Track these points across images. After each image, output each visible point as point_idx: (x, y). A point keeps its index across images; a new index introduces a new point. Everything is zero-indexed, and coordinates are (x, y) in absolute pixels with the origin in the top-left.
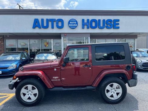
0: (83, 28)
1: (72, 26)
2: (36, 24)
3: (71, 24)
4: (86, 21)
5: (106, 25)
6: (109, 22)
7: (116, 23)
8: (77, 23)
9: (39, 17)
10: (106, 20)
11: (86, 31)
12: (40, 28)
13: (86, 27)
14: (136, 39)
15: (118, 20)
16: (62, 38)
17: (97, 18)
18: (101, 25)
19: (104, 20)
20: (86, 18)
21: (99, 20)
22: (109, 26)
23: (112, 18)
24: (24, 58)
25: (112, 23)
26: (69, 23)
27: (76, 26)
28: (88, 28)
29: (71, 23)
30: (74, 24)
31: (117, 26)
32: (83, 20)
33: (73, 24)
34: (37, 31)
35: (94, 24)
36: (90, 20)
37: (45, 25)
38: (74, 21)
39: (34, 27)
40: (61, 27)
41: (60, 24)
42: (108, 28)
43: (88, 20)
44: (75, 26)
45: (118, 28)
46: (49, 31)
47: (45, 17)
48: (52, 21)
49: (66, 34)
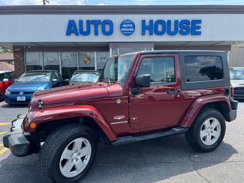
0: (143, 34)
1: (127, 31)
2: (72, 28)
3: (124, 28)
4: (147, 23)
5: (179, 29)
6: (185, 25)
7: (197, 25)
8: (134, 27)
9: (76, 18)
10: (179, 21)
11: (147, 38)
12: (77, 34)
13: (147, 32)
14: (229, 52)
15: (200, 22)
16: (111, 49)
17: (166, 17)
18: (172, 29)
19: (176, 22)
20: (148, 17)
21: (169, 22)
22: (184, 31)
23: (190, 17)
24: (55, 80)
25: (190, 26)
26: (121, 27)
27: (133, 32)
28: (151, 34)
29: (124, 26)
30: (130, 27)
31: (197, 30)
32: (144, 22)
33: (128, 28)
34: (73, 39)
35: (160, 28)
36: (154, 21)
37: (85, 29)
38: (130, 24)
39: (68, 33)
40: (110, 33)
41: (107, 28)
42: (182, 33)
43: (151, 21)
44: (131, 31)
45: (199, 33)
46: (91, 39)
47: (85, 18)
48: (96, 23)
49: (116, 44)
